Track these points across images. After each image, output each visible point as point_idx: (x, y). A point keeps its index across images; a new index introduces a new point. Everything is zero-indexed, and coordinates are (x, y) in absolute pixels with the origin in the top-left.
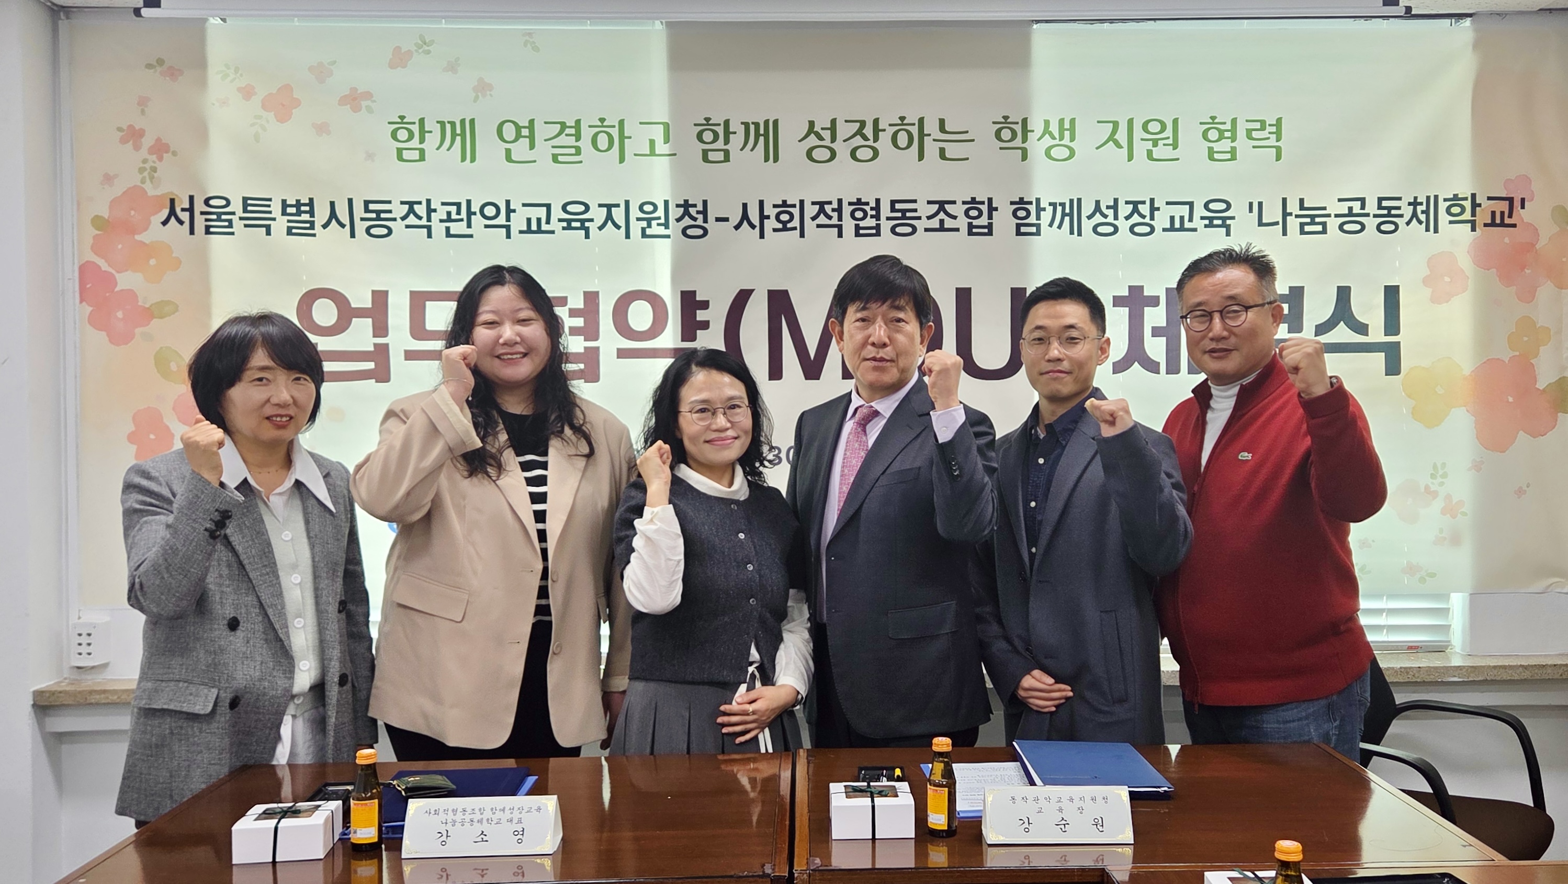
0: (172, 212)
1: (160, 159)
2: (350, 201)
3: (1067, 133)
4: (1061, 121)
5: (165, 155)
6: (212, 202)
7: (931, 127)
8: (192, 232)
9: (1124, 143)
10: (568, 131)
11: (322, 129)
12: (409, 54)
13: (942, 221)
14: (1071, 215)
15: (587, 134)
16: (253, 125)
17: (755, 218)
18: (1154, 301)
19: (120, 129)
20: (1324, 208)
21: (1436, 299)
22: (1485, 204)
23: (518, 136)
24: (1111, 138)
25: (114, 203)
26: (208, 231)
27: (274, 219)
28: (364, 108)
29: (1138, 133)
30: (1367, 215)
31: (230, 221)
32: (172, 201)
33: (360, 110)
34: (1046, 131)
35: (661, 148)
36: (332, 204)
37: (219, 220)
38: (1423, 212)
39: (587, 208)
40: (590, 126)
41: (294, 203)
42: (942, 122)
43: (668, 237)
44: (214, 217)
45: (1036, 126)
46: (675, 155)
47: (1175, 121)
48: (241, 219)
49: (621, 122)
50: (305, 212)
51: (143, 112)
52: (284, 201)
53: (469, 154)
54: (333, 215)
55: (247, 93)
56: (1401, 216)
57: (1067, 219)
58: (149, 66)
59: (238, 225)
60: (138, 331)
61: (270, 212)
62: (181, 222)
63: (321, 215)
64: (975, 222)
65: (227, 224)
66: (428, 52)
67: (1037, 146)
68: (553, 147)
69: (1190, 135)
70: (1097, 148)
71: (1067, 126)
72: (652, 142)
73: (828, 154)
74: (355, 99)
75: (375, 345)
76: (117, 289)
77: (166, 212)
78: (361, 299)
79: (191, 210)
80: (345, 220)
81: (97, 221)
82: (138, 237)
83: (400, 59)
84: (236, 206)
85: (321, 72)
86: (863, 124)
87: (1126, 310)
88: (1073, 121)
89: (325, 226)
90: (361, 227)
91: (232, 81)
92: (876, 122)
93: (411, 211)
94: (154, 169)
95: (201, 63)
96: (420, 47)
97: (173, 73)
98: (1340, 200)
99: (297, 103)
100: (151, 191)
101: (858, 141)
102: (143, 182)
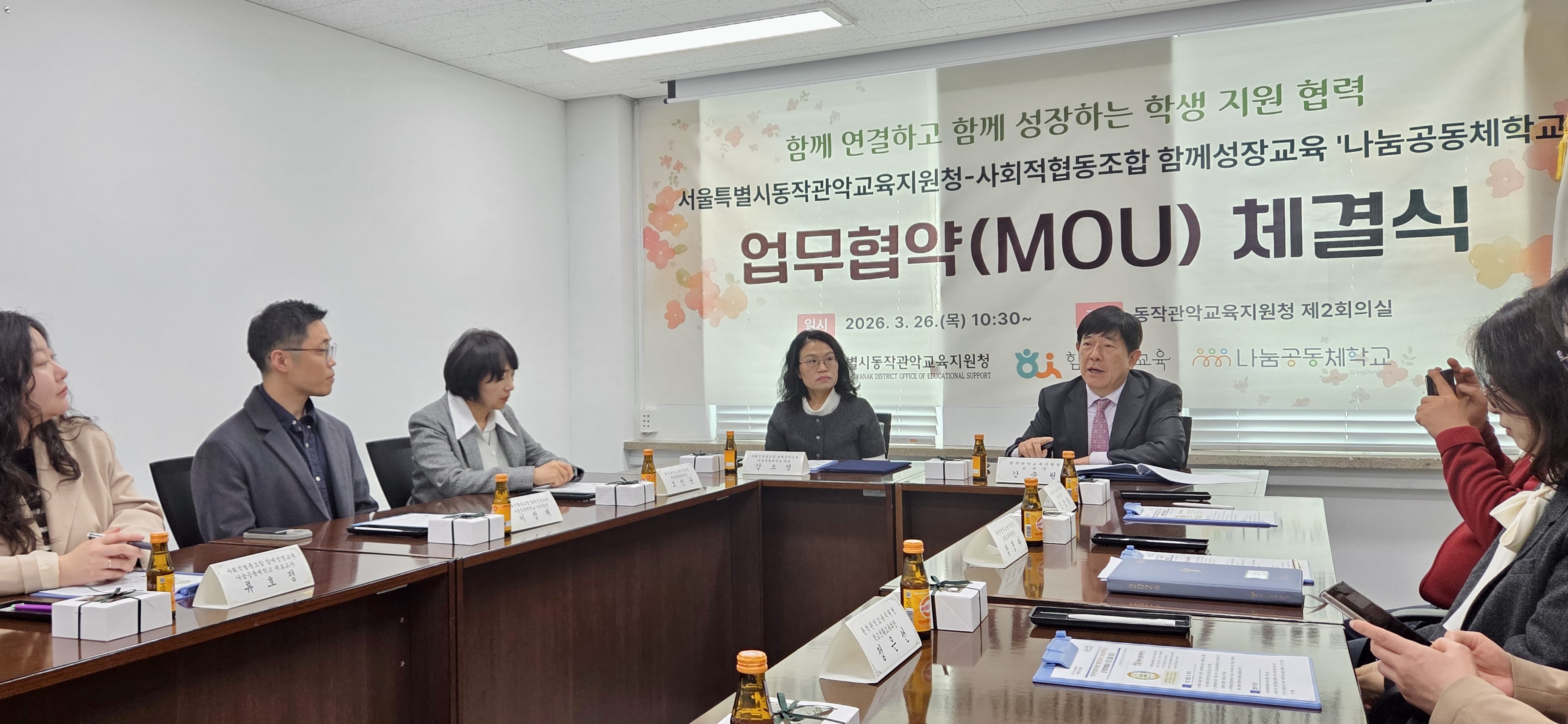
0: (684, 199)
1: (679, 172)
2: (767, 185)
3: (1198, 103)
4: (1194, 95)
5: (681, 169)
6: (702, 192)
7: (1103, 108)
8: (693, 208)
9: (1241, 105)
10: (881, 135)
11: (754, 148)
12: (797, 102)
13: (1111, 167)
14: (1202, 156)
15: (891, 135)
16: (721, 149)
17: (989, 175)
18: (1265, 209)
19: (661, 158)
20: (1399, 136)
21: (1496, 194)
22: (1537, 122)
23: (854, 140)
24: (1231, 102)
25: (658, 196)
26: (700, 208)
27: (731, 198)
28: (774, 135)
29: (1251, 96)
30: (1435, 138)
31: (710, 201)
32: (684, 193)
33: (772, 135)
34: (1184, 102)
35: (934, 138)
36: (759, 187)
37: (706, 201)
38: (1484, 132)
39: (891, 177)
40: (893, 131)
41: (740, 188)
42: (1110, 104)
43: (938, 190)
44: (703, 199)
45: (1176, 100)
46: (941, 142)
47: (1279, 87)
48: (715, 199)
49: (911, 126)
50: (745, 193)
51: (671, 149)
52: (736, 188)
53: (828, 153)
54: (759, 194)
55: (718, 133)
56: (1466, 136)
57: (1199, 158)
58: (674, 124)
59: (714, 202)
60: (669, 261)
61: (729, 195)
62: (688, 204)
63: (753, 194)
64: (1133, 166)
65: (709, 203)
66: (806, 100)
67: (1176, 113)
68: (872, 145)
69: (1291, 95)
70: (1220, 110)
71: (1198, 97)
72: (928, 136)
73: (1034, 132)
74: (770, 130)
75: (779, 263)
76: (660, 240)
77: (681, 198)
78: (772, 238)
79: (692, 197)
80: (765, 196)
81: (652, 207)
82: (669, 213)
83: (792, 105)
84: (713, 193)
85: (753, 117)
86: (1057, 111)
87: (1243, 216)
88: (1202, 94)
89: (755, 200)
90: (772, 198)
91: (711, 128)
92: (1066, 109)
93: (798, 188)
94: (676, 177)
95: (697, 120)
96: (802, 97)
97: (685, 126)
98: (1411, 129)
99: (742, 135)
100: (675, 189)
101: (1055, 121)
102: (671, 184)
